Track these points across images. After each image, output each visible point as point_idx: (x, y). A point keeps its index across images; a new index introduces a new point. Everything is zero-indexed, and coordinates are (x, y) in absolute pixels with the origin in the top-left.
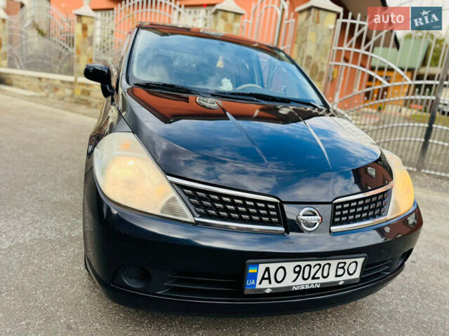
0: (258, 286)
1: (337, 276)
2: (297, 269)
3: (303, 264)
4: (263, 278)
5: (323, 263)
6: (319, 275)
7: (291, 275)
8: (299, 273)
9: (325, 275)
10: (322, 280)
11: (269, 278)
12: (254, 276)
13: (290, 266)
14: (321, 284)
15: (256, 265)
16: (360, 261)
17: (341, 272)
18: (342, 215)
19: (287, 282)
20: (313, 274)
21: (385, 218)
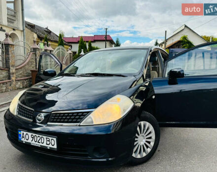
3: (34, 135)
5: (41, 136)
7: (30, 139)
9: (42, 142)
12: (21, 134)
13: (30, 134)
15: (20, 131)
16: (55, 139)
17: (48, 143)
18: (54, 119)
19: (29, 141)
20: (38, 140)
21: (78, 124)
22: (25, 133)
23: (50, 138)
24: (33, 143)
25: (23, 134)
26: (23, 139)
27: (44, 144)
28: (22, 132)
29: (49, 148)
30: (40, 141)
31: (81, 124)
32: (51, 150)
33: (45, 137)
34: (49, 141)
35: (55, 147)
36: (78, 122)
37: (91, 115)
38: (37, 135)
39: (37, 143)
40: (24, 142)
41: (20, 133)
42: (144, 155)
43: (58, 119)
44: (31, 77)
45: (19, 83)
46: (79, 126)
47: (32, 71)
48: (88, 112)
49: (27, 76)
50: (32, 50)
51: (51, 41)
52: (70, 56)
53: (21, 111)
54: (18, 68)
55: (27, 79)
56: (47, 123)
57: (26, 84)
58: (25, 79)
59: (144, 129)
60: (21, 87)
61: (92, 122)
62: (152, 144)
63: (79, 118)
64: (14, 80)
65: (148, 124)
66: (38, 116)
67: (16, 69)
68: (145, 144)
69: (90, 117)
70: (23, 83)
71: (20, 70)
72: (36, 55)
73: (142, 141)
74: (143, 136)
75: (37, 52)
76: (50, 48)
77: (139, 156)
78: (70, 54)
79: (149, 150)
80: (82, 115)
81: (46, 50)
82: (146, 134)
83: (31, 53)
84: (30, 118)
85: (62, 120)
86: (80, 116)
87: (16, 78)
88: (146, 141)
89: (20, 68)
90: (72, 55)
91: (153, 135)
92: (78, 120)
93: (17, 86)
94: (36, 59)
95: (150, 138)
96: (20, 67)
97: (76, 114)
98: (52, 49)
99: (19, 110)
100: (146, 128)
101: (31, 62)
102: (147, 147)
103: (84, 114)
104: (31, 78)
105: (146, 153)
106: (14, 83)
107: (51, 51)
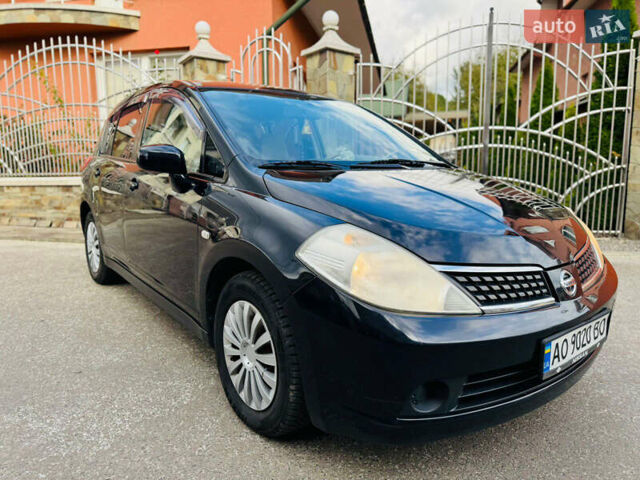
0: (551, 368)
1: (595, 338)
2: (573, 339)
3: (576, 332)
4: (555, 357)
5: (587, 326)
6: (585, 342)
7: (571, 346)
8: (574, 343)
9: (589, 340)
10: (588, 346)
11: (558, 356)
12: (549, 353)
13: (569, 336)
14: (589, 350)
15: (549, 344)
16: (607, 317)
17: (596, 333)
19: (569, 356)
20: (581, 342)
22: (560, 341)
23: (601, 320)
24: (576, 355)
25: (557, 345)
26: (555, 364)
27: (593, 342)
28: (554, 343)
33: (594, 324)
34: (597, 328)
38: (581, 329)
39: (582, 350)
41: (546, 351)
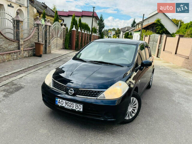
1: (76, 108)
2: (66, 103)
5: (72, 103)
8: (66, 104)
9: (73, 107)
13: (64, 101)
14: (72, 109)
16: (82, 106)
17: (77, 107)
18: (81, 93)
19: (64, 105)
20: (70, 105)
21: (96, 98)
22: (61, 100)
23: (79, 105)
24: (66, 107)
25: (59, 100)
26: (59, 104)
27: (74, 108)
28: (58, 99)
29: (77, 110)
30: (71, 106)
31: (98, 98)
32: (79, 112)
33: (75, 104)
34: (77, 106)
35: (81, 110)
36: (96, 97)
37: (104, 93)
38: (70, 102)
39: (69, 107)
40: (60, 106)
41: (57, 100)
42: (131, 117)
43: (83, 93)
44: (35, 47)
45: (26, 53)
46: (97, 99)
47: (36, 43)
48: (102, 91)
49: (31, 47)
50: (36, 25)
51: (48, 16)
52: (64, 30)
53: (56, 86)
54: (25, 40)
55: (31, 50)
56: (76, 95)
57: (30, 53)
58: (30, 50)
59: (132, 102)
60: (27, 56)
61: (105, 97)
62: (136, 111)
63: (96, 94)
64: (23, 50)
65: (135, 99)
66: (69, 91)
67: (24, 41)
68: (132, 111)
69: (103, 94)
70: (29, 52)
71: (26, 42)
72: (38, 30)
73: (130, 109)
74: (131, 106)
75: (40, 27)
76: (49, 24)
77: (127, 118)
78: (64, 28)
79: (134, 115)
80: (98, 93)
81: (46, 26)
82: (133, 105)
83: (35, 28)
84: (63, 91)
85: (86, 95)
86: (97, 93)
87: (24, 48)
88: (133, 109)
89: (27, 41)
90: (65, 30)
91: (137, 106)
92: (96, 96)
93: (24, 55)
94: (38, 33)
95: (135, 107)
96: (27, 39)
97: (94, 92)
98: (51, 25)
99: (54, 85)
100: (134, 102)
101: (35, 35)
102: (133, 113)
103: (100, 92)
104: (34, 49)
105: (132, 116)
106: (22, 52)
107: (50, 26)
